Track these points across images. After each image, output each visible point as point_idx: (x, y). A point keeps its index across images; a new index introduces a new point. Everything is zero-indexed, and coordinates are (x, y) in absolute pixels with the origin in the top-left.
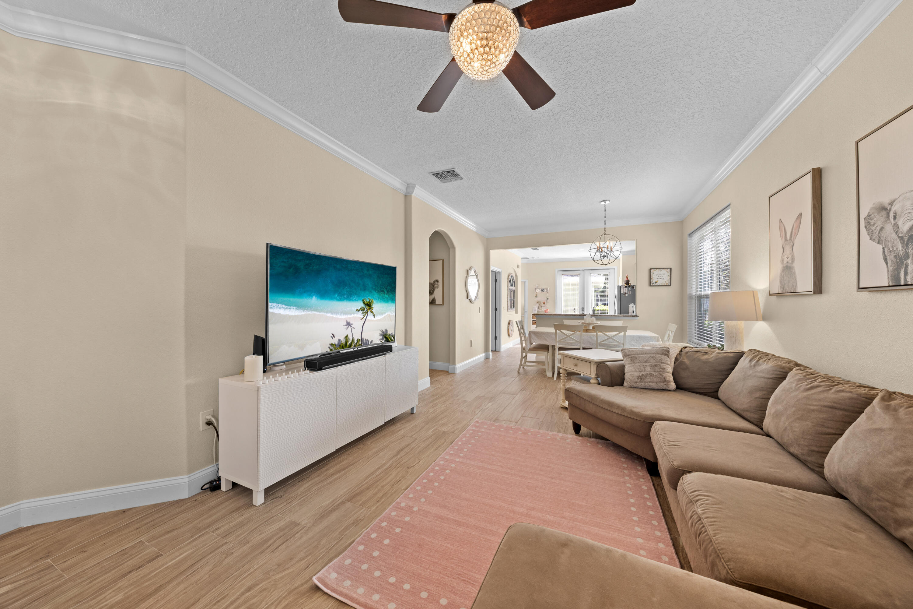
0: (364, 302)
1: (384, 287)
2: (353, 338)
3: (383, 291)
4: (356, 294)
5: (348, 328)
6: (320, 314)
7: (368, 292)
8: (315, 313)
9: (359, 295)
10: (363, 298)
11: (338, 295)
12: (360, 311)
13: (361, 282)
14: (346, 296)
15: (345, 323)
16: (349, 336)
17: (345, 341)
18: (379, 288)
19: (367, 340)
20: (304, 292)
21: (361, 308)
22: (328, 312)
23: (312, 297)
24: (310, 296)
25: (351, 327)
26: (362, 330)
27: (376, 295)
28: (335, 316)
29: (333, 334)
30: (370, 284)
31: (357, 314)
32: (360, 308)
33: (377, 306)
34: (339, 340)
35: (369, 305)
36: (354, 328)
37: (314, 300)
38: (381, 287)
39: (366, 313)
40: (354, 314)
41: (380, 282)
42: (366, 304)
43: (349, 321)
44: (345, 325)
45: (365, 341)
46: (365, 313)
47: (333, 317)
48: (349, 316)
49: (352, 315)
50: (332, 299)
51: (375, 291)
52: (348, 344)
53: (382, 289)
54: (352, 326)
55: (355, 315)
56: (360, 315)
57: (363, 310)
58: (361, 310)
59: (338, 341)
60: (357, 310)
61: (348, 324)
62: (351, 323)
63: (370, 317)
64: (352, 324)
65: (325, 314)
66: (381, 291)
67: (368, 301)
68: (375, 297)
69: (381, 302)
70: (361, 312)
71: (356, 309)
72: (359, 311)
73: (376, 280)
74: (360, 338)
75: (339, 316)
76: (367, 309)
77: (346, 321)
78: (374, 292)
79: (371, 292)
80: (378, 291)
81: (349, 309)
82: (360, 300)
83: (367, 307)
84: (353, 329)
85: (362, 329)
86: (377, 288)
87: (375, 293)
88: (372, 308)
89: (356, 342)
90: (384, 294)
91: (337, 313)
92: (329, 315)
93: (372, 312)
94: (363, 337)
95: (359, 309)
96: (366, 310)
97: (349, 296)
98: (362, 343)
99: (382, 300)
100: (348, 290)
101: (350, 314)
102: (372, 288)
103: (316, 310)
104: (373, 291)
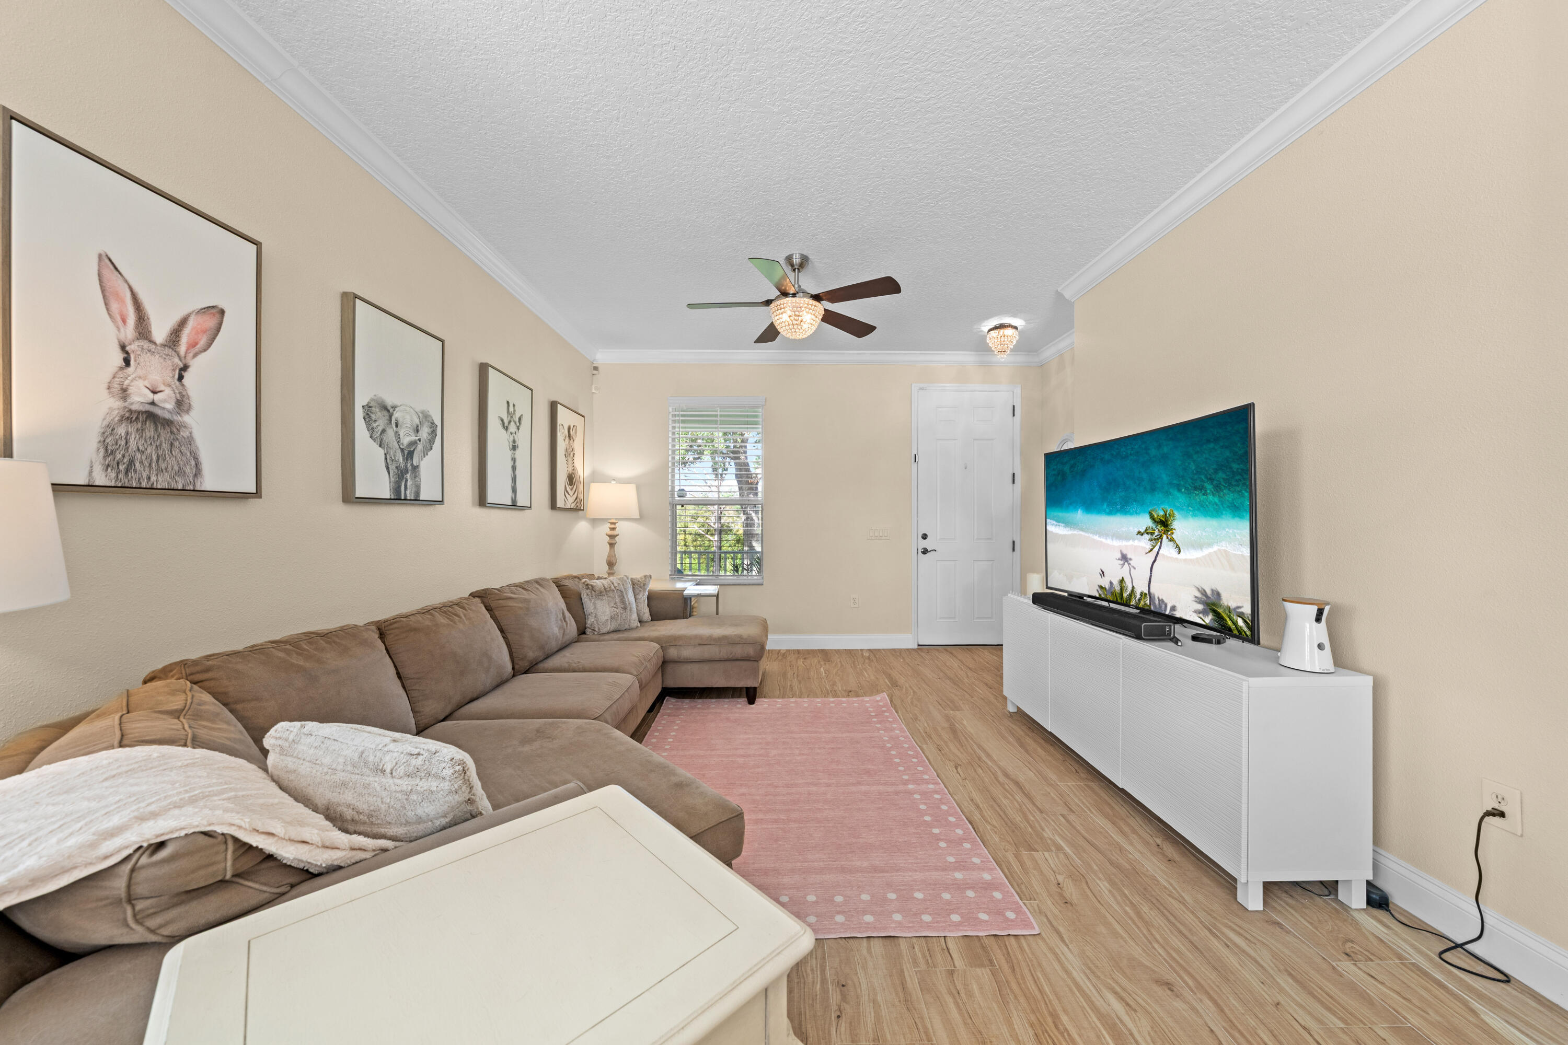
0: (1152, 517)
1: (1203, 477)
2: (1133, 587)
3: (1201, 488)
4: (1135, 501)
5: (1124, 564)
6: (1086, 535)
7: (1161, 495)
8: (1081, 533)
9: (1142, 503)
10: (1150, 509)
11: (1108, 505)
12: (1146, 535)
13: (1144, 475)
14: (1119, 507)
15: (1119, 556)
16: (1125, 579)
17: (1119, 588)
18: (1190, 481)
19: (1163, 601)
20: (1071, 504)
21: (1146, 530)
22: (1095, 533)
23: (1077, 510)
24: (1076, 509)
25: (1129, 564)
26: (1151, 576)
27: (1181, 498)
28: (1103, 540)
29: (1102, 571)
30: (1164, 476)
31: (1139, 540)
32: (1144, 529)
33: (1182, 526)
34: (1111, 583)
35: (1164, 524)
36: (1135, 568)
37: (1079, 515)
38: (1196, 477)
39: (1158, 539)
40: (1134, 539)
41: (1193, 467)
42: (1157, 520)
43: (1125, 552)
44: (1119, 559)
45: (1157, 602)
46: (1155, 539)
47: (1101, 542)
48: (1124, 543)
49: (1131, 543)
50: (1099, 511)
51: (1179, 490)
52: (1125, 595)
53: (1198, 483)
54: (1130, 562)
55: (1136, 543)
56: (1145, 543)
57: (1152, 534)
58: (1147, 533)
59: (1109, 583)
60: (1139, 532)
61: (1125, 558)
62: (1129, 556)
63: (1167, 549)
64: (1131, 559)
65: (1091, 535)
66: (1196, 488)
67: (1162, 513)
68: (1178, 504)
69: (1194, 516)
70: (1147, 537)
71: (1136, 531)
72: (1142, 534)
73: (1179, 463)
74: (1147, 592)
75: (1109, 541)
76: (1159, 531)
77: (1121, 551)
78: (1176, 493)
79: (1167, 494)
80: (1186, 489)
81: (1124, 529)
82: (1145, 512)
83: (1161, 528)
84: (1132, 569)
85: (1151, 573)
86: (1182, 483)
87: (1178, 495)
88: (1171, 529)
89: (1138, 596)
90: (1205, 494)
91: (1106, 535)
92: (1096, 538)
93: (1172, 540)
94: (1152, 591)
95: (1142, 531)
96: (1156, 533)
97: (1123, 506)
98: (1150, 604)
99: (1199, 510)
100: (1123, 494)
101: (1127, 538)
102: (1171, 484)
103: (1082, 529)
104: (1171, 490)
